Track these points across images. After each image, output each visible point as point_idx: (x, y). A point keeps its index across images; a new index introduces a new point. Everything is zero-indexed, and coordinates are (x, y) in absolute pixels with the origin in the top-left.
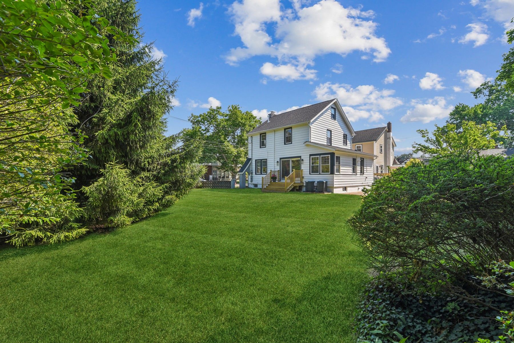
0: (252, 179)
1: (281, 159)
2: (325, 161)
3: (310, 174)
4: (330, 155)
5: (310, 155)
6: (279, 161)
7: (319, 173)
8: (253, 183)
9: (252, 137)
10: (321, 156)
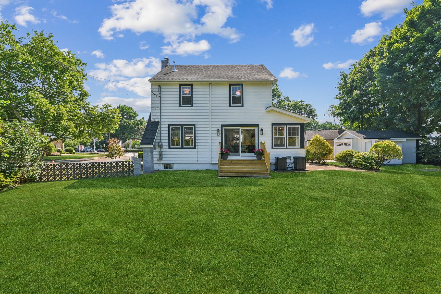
0: (160, 155)
1: (223, 126)
2: (292, 132)
3: (272, 148)
4: (299, 126)
5: (273, 124)
6: (220, 129)
7: (285, 147)
8: (162, 162)
9: (159, 86)
10: (288, 126)
